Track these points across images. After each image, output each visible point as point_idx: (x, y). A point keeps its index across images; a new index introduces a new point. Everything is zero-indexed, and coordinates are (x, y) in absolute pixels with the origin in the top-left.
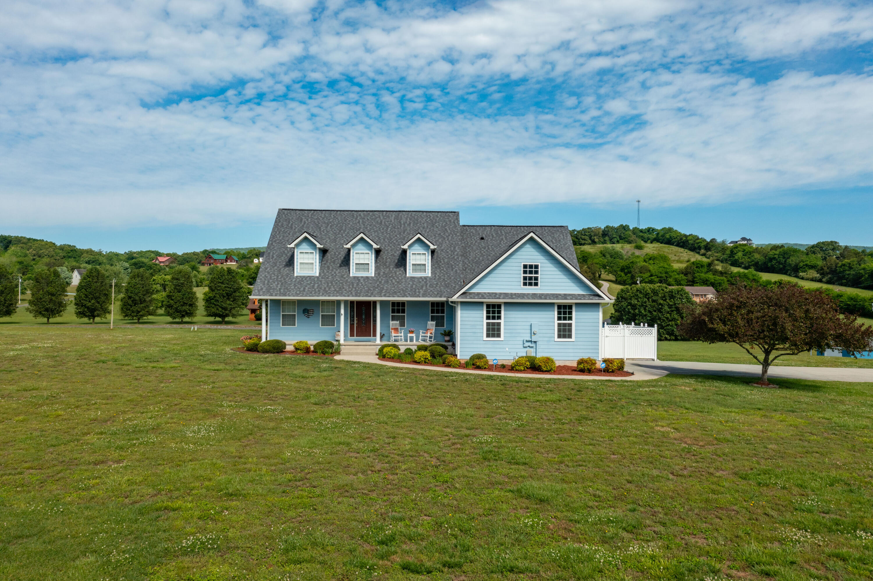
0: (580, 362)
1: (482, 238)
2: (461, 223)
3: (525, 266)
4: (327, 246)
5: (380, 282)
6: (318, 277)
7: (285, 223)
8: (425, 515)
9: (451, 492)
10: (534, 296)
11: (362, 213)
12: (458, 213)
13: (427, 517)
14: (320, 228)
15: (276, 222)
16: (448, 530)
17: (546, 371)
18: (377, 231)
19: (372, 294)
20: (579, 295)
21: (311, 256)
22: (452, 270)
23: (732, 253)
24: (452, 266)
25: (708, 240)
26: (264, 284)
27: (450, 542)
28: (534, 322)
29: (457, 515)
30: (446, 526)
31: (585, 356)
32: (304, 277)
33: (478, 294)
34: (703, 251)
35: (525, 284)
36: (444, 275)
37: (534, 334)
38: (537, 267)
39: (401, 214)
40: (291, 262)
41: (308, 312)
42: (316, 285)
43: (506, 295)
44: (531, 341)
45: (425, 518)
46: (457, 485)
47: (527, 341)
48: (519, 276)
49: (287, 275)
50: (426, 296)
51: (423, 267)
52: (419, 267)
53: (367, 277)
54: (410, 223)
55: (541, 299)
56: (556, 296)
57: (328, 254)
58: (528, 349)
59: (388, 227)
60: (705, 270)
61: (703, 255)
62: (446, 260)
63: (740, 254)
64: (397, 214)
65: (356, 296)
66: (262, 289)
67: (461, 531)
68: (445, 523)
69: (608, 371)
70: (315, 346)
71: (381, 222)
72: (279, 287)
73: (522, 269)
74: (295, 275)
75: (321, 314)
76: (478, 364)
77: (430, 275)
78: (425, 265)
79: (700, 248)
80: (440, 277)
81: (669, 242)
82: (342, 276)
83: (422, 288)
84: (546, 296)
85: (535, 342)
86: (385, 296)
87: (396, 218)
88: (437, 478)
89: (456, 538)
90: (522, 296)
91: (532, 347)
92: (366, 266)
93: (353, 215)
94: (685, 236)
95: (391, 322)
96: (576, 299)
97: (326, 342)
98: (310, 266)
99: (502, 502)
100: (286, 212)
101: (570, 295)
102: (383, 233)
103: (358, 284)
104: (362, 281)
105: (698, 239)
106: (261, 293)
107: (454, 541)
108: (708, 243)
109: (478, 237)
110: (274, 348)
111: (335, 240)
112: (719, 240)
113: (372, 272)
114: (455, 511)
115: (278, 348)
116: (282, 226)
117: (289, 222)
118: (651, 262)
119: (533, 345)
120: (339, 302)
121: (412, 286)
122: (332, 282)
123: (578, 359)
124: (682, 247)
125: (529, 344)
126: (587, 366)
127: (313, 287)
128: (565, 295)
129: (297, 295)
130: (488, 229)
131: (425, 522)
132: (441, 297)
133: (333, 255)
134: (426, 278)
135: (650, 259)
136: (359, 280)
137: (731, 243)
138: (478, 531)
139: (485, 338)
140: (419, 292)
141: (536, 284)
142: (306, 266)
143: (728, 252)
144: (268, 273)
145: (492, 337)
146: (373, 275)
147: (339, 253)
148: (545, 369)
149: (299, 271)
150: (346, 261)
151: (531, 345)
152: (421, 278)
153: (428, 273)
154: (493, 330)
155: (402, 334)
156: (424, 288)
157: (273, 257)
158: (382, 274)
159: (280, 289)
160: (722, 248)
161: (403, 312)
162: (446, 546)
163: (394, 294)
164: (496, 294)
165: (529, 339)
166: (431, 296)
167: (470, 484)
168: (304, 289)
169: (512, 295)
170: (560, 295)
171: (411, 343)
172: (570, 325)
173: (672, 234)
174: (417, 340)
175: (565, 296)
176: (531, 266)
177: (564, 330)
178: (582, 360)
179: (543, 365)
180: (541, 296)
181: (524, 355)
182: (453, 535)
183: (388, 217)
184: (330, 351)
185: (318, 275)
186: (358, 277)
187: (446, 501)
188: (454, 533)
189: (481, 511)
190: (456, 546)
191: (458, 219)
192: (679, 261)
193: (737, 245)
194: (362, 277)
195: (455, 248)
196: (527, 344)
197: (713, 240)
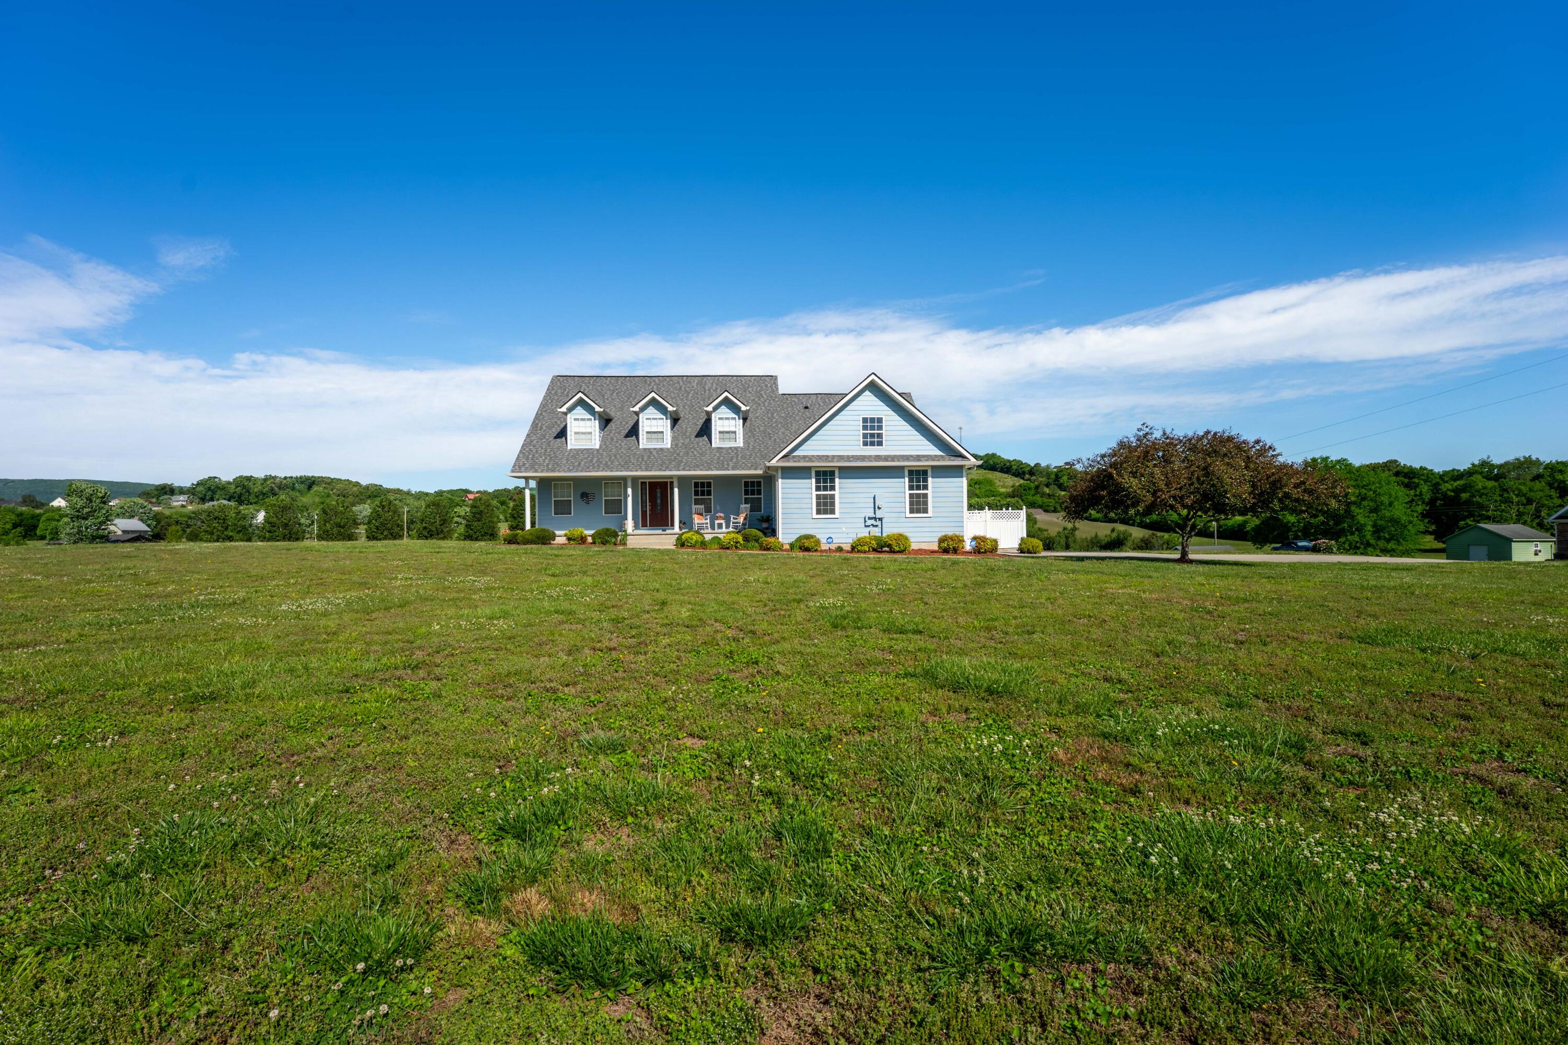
0: (941, 540)
1: (806, 408)
2: (781, 392)
3: (865, 420)
4: (612, 413)
5: (678, 454)
6: (597, 450)
7: (559, 391)
8: (691, 735)
9: (765, 681)
10: (878, 458)
11: (656, 379)
12: (776, 377)
13: (696, 740)
14: (603, 396)
15: (548, 389)
16: (752, 777)
17: (899, 552)
18: (675, 398)
19: (667, 468)
20: (936, 456)
21: (588, 423)
22: (770, 439)
23: (1057, 477)
24: (769, 434)
25: (1032, 465)
26: (527, 459)
27: (758, 819)
28: (878, 493)
29: (782, 732)
30: (748, 763)
31: (950, 532)
32: (580, 450)
33: (804, 457)
34: (1027, 476)
35: (865, 444)
36: (759, 445)
37: (879, 508)
38: (880, 420)
39: (705, 379)
40: (562, 434)
41: (587, 497)
42: (595, 459)
43: (841, 458)
44: (875, 519)
45: (689, 742)
46: (781, 668)
47: (870, 518)
48: (857, 433)
49: (558, 448)
50: (738, 469)
51: (732, 435)
52: (727, 436)
53: (661, 449)
54: (716, 389)
55: (887, 461)
56: (907, 458)
57: (612, 424)
58: (871, 528)
59: (689, 393)
60: (1033, 492)
61: (1028, 480)
62: (762, 429)
63: (1065, 478)
64: (700, 379)
65: (647, 470)
66: (524, 464)
67: (795, 778)
68: (745, 754)
69: (979, 552)
70: (592, 536)
71: (681, 388)
72: (547, 461)
73: (861, 424)
74: (569, 448)
75: (604, 498)
76: (806, 545)
77: (741, 445)
78: (735, 432)
79: (1024, 473)
80: (754, 448)
81: (993, 468)
82: (629, 449)
83: (731, 460)
84: (893, 458)
85: (881, 519)
86: (684, 469)
87: (699, 383)
88: (736, 657)
89: (779, 804)
90: (863, 458)
91: (876, 526)
92: (660, 435)
93: (646, 382)
94: (1009, 461)
95: (694, 507)
96: (933, 460)
97: (607, 530)
98: (588, 436)
99: (897, 699)
100: (561, 379)
101: (924, 456)
102: (682, 400)
103: (649, 457)
104: (654, 453)
105: (1022, 463)
106: (523, 469)
107: (772, 814)
108: (1032, 468)
109: (801, 407)
110: (538, 538)
111: (622, 409)
112: (1043, 464)
113: (667, 443)
114: (776, 724)
115: (543, 538)
116: (556, 394)
117: (565, 390)
118: (977, 486)
119: (879, 523)
120: (624, 479)
121: (719, 458)
122: (615, 456)
123: (940, 535)
124: (1005, 473)
125: (873, 522)
126: (952, 544)
127: (591, 461)
128: (918, 456)
129: (570, 471)
130: (814, 397)
131: (686, 754)
132: (756, 469)
133: (620, 426)
134: (736, 448)
135: (976, 483)
136: (651, 453)
137: (1055, 467)
138: (847, 776)
139: (815, 516)
140: (728, 465)
141: (880, 444)
142: (583, 436)
143: (1053, 476)
144: (534, 446)
145: (824, 514)
146: (669, 446)
147: (627, 423)
148: (897, 549)
149: (573, 442)
150: (634, 431)
151: (875, 523)
152: (730, 448)
153: (740, 443)
154: (825, 504)
155: (708, 521)
156: (734, 460)
157: (541, 428)
158: (680, 445)
159: (548, 465)
160: (1046, 472)
161: (709, 493)
162: (743, 837)
163: (696, 467)
164: (828, 456)
165: (872, 515)
166: (743, 469)
167: (809, 665)
168: (580, 464)
169: (848, 458)
170: (911, 456)
171: (720, 531)
172: (925, 496)
173: (995, 461)
174: (727, 527)
175: (918, 458)
176: (872, 420)
177: (918, 503)
178: (945, 536)
179: (894, 543)
180: (886, 458)
181: (867, 535)
182: (769, 793)
183: (690, 382)
184: (613, 540)
185: (598, 447)
186: (649, 449)
187: (750, 699)
188: (771, 785)
189: (847, 721)
190: (779, 836)
191: (776, 384)
192: (1003, 487)
193: (1060, 470)
194: (655, 449)
195: (772, 414)
196: (869, 522)
197: (1037, 465)
